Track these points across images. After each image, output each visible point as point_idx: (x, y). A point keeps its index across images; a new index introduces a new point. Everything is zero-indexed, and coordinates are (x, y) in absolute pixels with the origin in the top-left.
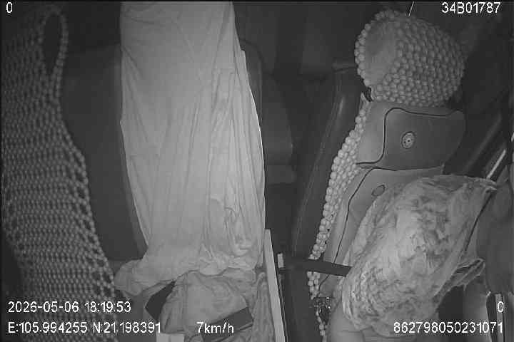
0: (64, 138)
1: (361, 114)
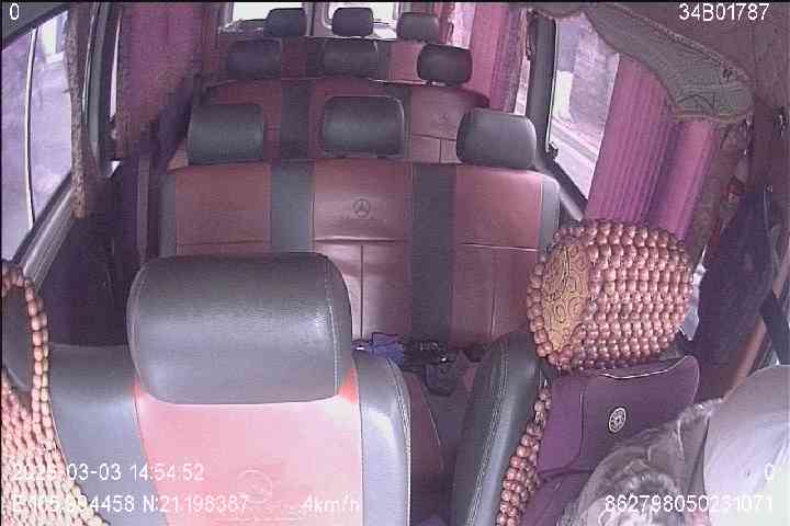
1: (543, 397)
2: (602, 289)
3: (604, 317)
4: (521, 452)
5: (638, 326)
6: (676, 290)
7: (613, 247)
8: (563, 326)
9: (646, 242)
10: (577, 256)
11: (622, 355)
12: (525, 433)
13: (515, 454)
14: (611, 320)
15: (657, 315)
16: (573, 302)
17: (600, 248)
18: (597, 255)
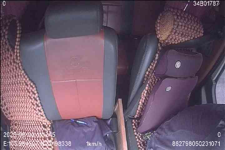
0: (24, 77)
1: (158, 52)
2: (177, 27)
3: (177, 34)
6: (198, 33)
7: (181, 16)
8: (165, 34)
9: (191, 18)
10: (171, 16)
12: (152, 62)
13: (149, 67)
14: (179, 36)
16: (169, 28)
17: (178, 16)
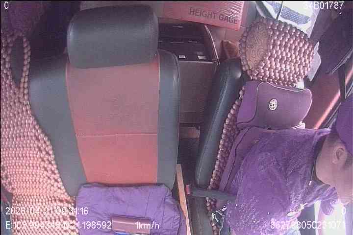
1: (243, 89)
2: (273, 47)
3: (273, 59)
4: (232, 112)
5: (288, 67)
6: (307, 57)
7: (280, 31)
8: (255, 59)
9: (294, 33)
10: (263, 31)
11: (280, 78)
12: (234, 103)
14: (276, 61)
15: (297, 65)
17: (274, 30)
18: (272, 33)
